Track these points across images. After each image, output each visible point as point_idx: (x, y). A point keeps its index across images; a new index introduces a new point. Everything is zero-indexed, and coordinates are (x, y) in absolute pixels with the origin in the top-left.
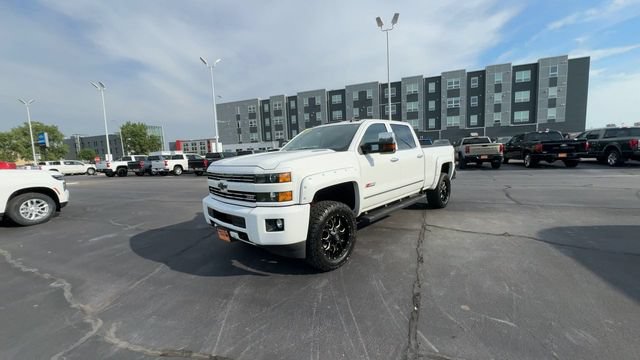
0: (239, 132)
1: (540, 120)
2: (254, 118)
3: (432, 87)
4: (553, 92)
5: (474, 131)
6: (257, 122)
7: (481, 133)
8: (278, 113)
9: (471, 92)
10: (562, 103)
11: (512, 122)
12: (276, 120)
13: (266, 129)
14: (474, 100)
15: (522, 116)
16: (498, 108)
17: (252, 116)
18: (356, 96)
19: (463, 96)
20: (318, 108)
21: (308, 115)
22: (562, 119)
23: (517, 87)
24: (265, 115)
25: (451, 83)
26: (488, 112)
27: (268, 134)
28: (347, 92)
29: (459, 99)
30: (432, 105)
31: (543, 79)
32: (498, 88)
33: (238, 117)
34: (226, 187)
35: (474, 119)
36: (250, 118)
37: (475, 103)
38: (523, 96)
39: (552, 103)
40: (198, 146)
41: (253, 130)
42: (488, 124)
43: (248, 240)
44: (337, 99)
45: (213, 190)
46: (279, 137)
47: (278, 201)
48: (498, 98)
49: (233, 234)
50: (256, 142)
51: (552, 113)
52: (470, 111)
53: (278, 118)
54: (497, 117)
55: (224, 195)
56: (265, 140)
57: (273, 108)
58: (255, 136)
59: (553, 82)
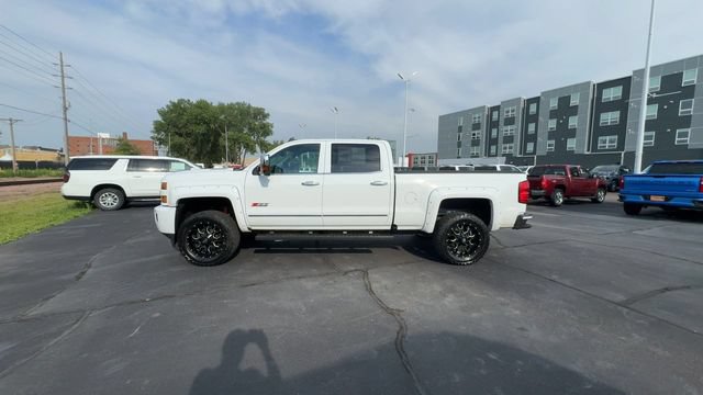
0: (459, 145)
2: (479, 129)
6: (481, 134)
8: (510, 121)
12: (507, 130)
13: (492, 141)
17: (477, 126)
20: (573, 111)
21: (555, 121)
24: (493, 124)
27: (493, 148)
28: (635, 80)
33: (460, 129)
36: (474, 129)
40: (427, 160)
41: (475, 143)
46: (507, 151)
50: (477, 156)
53: (509, 127)
56: (489, 155)
57: (504, 115)
58: (475, 150)
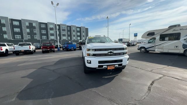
3: (58, 27)
4: (83, 34)
5: (70, 41)
7: (71, 41)
9: (68, 31)
11: (77, 40)
15: (79, 38)
16: (74, 36)
18: (27, 24)
23: (78, 32)
25: (63, 27)
26: (72, 36)
28: (22, 21)
29: (65, 32)
31: (82, 31)
32: (74, 31)
35: (69, 38)
37: (69, 34)
38: (79, 34)
42: (72, 39)
48: (74, 33)
51: (84, 38)
52: (68, 36)
54: (74, 38)
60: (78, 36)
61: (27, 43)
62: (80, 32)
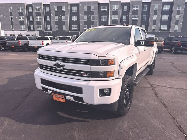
0: (12, 23)
1: (172, 30)
3: (125, 8)
4: (178, 17)
6: (24, 18)
8: (38, 14)
9: (143, 13)
10: (181, 23)
11: (160, 30)
13: (31, 23)
14: (144, 17)
15: (164, 27)
16: (154, 22)
17: (21, 14)
18: (85, 8)
19: (140, 15)
20: (63, 13)
21: (57, 17)
22: (180, 30)
23: (164, 13)
24: (30, 14)
25: (134, 7)
26: (150, 24)
27: (32, 27)
28: (80, 5)
30: (125, 18)
31: (174, 10)
32: (155, 12)
34: (63, 66)
37: (144, 19)
38: (165, 18)
39: (177, 22)
41: (22, 23)
43: (83, 101)
44: (74, 9)
45: (42, 66)
46: (39, 29)
47: (106, 77)
48: (155, 17)
49: (68, 97)
50: (24, 30)
51: (176, 27)
52: (142, 23)
53: (38, 17)
54: (154, 27)
55: (60, 72)
56: (30, 30)
57: (35, 10)
58: (23, 27)
59: (178, 12)
60: (163, 23)
61: (67, 37)
62: (170, 13)
